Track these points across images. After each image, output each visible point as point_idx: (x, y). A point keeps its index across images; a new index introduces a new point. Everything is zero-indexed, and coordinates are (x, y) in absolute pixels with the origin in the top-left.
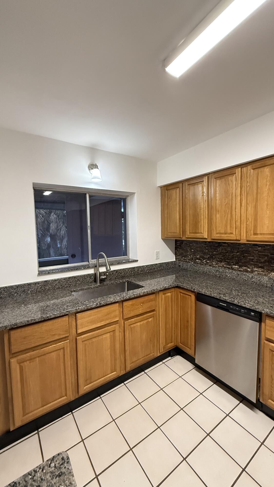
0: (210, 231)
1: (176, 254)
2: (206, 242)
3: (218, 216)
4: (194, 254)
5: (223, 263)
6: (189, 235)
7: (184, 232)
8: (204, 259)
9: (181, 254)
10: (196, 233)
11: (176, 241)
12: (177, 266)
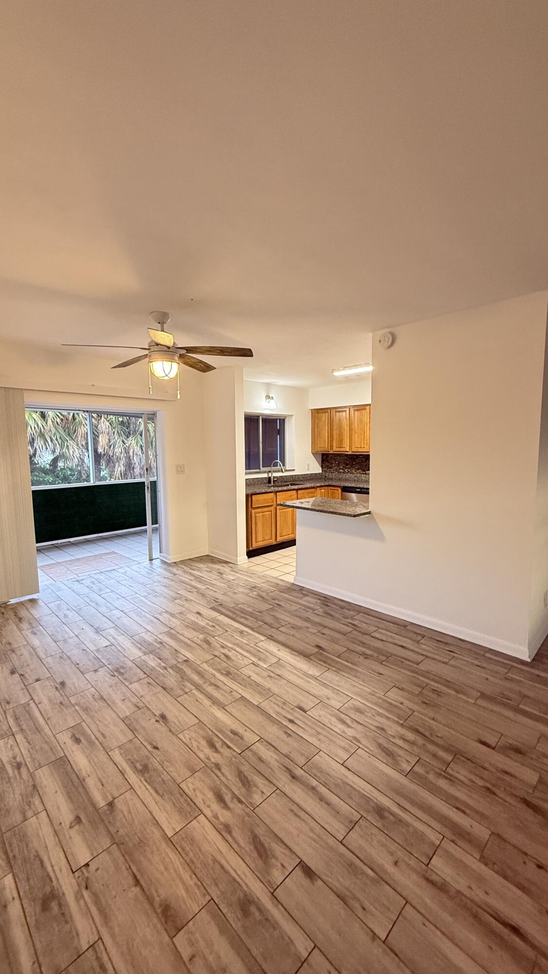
0: (350, 448)
1: (322, 467)
2: (347, 455)
3: (356, 436)
4: (338, 465)
5: (360, 470)
6: (336, 449)
7: (332, 447)
8: (346, 468)
9: (328, 467)
10: (340, 447)
11: (323, 455)
12: (323, 477)
